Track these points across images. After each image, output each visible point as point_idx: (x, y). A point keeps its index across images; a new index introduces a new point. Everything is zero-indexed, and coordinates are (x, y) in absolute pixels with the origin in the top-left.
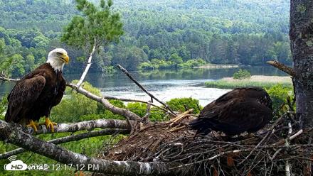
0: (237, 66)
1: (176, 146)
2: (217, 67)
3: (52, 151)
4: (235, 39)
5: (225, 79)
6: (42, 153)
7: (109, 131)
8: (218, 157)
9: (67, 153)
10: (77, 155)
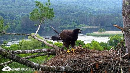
0: (100, 27)
1: (75, 60)
2: (92, 27)
3: (24, 62)
4: (99, 16)
5: (95, 32)
6: (20, 63)
7: (47, 54)
8: (92, 65)
9: (30, 63)
10: (34, 63)
